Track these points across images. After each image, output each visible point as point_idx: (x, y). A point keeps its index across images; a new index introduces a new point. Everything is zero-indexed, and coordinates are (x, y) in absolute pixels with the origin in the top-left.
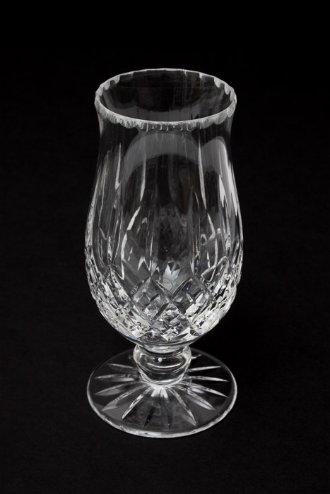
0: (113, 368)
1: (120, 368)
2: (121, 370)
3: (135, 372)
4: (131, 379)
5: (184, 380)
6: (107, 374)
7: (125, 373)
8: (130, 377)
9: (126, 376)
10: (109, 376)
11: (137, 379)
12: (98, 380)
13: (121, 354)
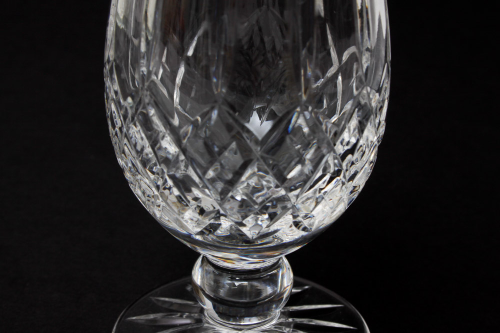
0: (160, 304)
1: (172, 304)
2: (173, 308)
3: (196, 310)
4: (188, 321)
5: (281, 324)
6: (147, 313)
7: (181, 310)
8: (187, 317)
9: (181, 316)
10: (152, 316)
11: (199, 321)
12: (132, 322)
13: (174, 282)
